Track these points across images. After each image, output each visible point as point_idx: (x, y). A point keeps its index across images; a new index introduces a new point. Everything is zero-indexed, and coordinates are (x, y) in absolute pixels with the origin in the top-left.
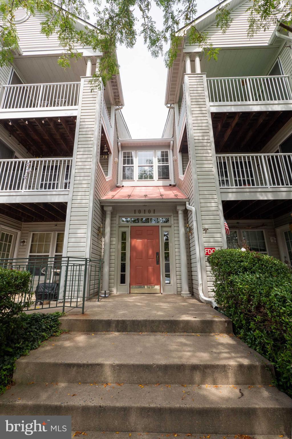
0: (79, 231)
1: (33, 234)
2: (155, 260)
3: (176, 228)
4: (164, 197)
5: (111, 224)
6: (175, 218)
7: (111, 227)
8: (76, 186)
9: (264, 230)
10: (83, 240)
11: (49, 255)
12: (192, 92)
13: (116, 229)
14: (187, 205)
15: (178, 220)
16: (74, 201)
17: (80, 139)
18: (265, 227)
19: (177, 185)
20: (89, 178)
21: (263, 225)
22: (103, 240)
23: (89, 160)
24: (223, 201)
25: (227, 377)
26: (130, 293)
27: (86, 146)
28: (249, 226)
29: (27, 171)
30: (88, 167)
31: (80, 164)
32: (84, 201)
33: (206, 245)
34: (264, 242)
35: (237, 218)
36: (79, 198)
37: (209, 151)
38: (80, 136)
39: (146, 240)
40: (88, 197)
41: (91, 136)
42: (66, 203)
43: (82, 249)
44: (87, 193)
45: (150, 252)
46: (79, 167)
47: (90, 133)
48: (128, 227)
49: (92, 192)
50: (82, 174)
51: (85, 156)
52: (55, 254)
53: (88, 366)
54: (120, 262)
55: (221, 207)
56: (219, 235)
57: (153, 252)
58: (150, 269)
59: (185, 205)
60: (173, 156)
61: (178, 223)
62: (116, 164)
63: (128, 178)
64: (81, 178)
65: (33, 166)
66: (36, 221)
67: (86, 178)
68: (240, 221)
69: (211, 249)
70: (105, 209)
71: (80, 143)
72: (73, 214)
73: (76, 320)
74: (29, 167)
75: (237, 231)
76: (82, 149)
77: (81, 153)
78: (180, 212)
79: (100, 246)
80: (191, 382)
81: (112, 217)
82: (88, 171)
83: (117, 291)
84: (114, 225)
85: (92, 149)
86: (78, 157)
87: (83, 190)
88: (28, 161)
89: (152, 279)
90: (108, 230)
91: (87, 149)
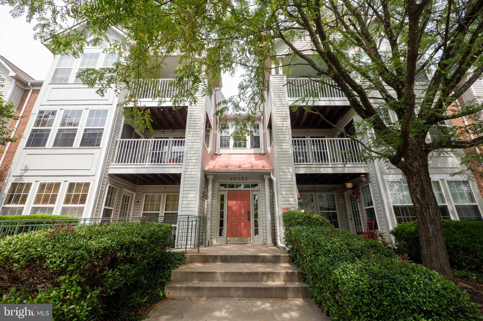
0: (190, 196)
1: (146, 195)
2: (246, 218)
3: (263, 192)
4: (254, 168)
5: (213, 188)
6: (263, 184)
7: (213, 191)
8: (187, 161)
9: (334, 194)
10: (193, 202)
11: (159, 213)
12: (275, 89)
13: (216, 192)
14: (272, 176)
15: (265, 185)
16: (186, 173)
17: (191, 125)
18: (336, 190)
19: (266, 154)
20: (197, 155)
21: (334, 189)
22: (206, 201)
23: (197, 141)
24: (296, 174)
25: (280, 278)
26: (227, 243)
27: (195, 130)
28: (323, 190)
29: (149, 149)
30: (196, 147)
31: (190, 144)
32: (193, 173)
33: (283, 206)
34: (335, 203)
35: (313, 184)
36: (189, 170)
37: (287, 136)
38: (191, 122)
39: (239, 202)
40: (196, 170)
41: (199, 122)
42: (180, 174)
43: (192, 209)
44: (196, 167)
45: (243, 211)
46: (189, 147)
47: (198, 120)
48: (226, 191)
49: (200, 166)
50: (192, 152)
51: (194, 138)
52: (164, 212)
53: (210, 273)
54: (219, 219)
55: (294, 179)
56: (292, 199)
57: (245, 211)
58: (242, 224)
59: (270, 175)
60: (263, 129)
61: (265, 188)
62: (215, 135)
63: (225, 146)
64: (191, 155)
65: (154, 145)
66: (148, 184)
67: (195, 155)
68: (316, 186)
69: (287, 209)
70: (208, 177)
71: (190, 127)
72: (185, 182)
73: (196, 255)
74: (151, 146)
75: (313, 194)
76: (192, 133)
77: (191, 135)
78: (266, 180)
79: (203, 206)
80: (262, 280)
81: (213, 183)
82: (196, 150)
83: (217, 242)
84: (215, 190)
85: (199, 133)
86: (189, 138)
87: (193, 164)
88: (151, 141)
89: (244, 232)
90: (210, 193)
91: (195, 133)
